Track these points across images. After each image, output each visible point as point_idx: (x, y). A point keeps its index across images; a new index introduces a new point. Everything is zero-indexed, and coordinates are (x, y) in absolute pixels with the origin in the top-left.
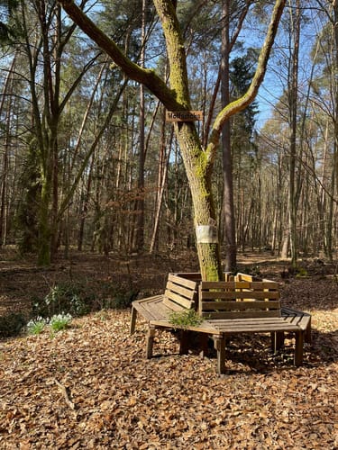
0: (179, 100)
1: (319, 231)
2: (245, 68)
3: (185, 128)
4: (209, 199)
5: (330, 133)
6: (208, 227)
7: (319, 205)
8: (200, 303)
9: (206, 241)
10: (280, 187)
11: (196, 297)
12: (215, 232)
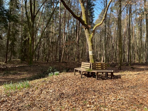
0: (85, 23)
1: (112, 55)
2: (90, 3)
3: (87, 29)
4: (92, 45)
5: (116, 24)
6: (92, 52)
7: (113, 46)
8: (91, 67)
9: (92, 55)
10: (101, 41)
11: (90, 66)
12: (93, 53)
